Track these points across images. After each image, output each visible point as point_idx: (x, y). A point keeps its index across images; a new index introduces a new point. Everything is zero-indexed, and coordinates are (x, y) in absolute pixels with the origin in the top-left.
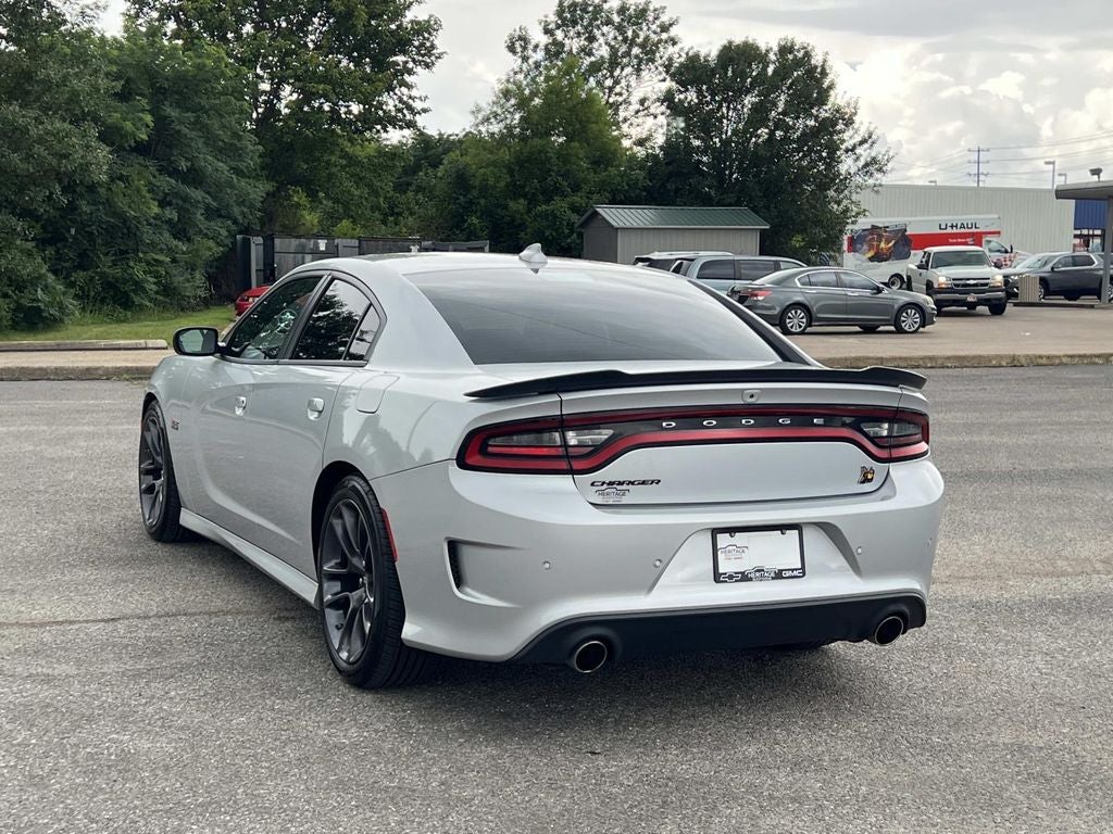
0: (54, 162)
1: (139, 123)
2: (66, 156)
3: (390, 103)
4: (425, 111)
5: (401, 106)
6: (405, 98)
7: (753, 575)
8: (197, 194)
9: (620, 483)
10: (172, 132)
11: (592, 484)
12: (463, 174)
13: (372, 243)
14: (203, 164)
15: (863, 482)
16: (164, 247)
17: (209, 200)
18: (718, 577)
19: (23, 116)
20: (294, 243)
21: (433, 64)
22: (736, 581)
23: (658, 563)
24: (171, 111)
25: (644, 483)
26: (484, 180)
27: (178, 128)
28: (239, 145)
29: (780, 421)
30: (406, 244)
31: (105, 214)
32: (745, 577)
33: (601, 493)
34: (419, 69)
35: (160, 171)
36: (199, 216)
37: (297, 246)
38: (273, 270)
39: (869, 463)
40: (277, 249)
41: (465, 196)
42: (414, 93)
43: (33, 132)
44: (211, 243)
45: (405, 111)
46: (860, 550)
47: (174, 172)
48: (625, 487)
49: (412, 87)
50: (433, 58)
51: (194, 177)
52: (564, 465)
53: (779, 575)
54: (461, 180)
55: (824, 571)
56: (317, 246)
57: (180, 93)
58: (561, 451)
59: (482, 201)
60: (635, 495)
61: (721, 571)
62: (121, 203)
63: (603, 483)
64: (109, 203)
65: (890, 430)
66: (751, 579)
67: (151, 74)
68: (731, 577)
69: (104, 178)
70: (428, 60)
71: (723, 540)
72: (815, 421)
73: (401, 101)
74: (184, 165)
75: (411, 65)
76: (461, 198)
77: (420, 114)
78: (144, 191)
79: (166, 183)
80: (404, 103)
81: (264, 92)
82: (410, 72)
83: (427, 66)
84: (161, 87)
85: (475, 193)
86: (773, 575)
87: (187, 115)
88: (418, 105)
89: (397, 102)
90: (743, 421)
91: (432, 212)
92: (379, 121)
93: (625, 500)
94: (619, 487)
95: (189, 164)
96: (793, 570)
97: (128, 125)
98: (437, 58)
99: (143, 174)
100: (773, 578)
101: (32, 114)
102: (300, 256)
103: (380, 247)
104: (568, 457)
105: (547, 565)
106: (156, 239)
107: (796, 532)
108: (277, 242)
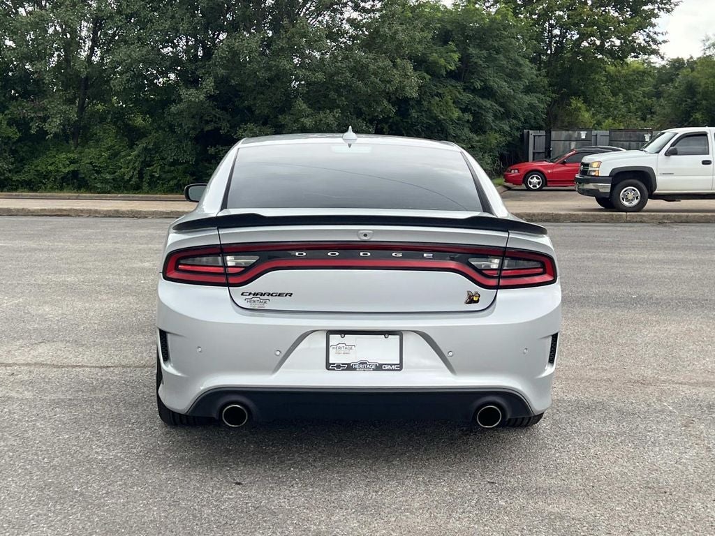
0: (383, 86)
1: (450, 59)
2: (389, 82)
3: (640, 37)
4: (664, 42)
5: (648, 39)
6: (651, 34)
7: (357, 366)
8: (487, 103)
9: (262, 294)
10: (472, 64)
11: (242, 294)
12: (691, 84)
13: (618, 133)
14: (492, 83)
15: (470, 303)
16: (465, 138)
17: (497, 107)
18: (329, 366)
19: (367, 58)
20: (564, 134)
21: (672, 10)
22: (343, 370)
23: (278, 353)
24: (472, 51)
25: (280, 295)
26: (706, 87)
27: (476, 60)
28: (519, 70)
29: (393, 254)
30: (642, 133)
31: (426, 118)
32: (349, 367)
33: (250, 301)
34: (662, 13)
35: (464, 90)
36: (490, 118)
37: (566, 136)
38: (549, 152)
39: (474, 288)
40: (552, 139)
41: (691, 99)
42: (656, 29)
43: (372, 67)
44: (497, 135)
45: (651, 43)
46: (450, 354)
47: (474, 91)
48: (266, 297)
49: (655, 26)
50: (673, 6)
51: (487, 92)
52: (223, 280)
53: (379, 367)
54: (691, 89)
55: (418, 368)
56: (579, 135)
57: (481, 39)
58: (221, 270)
59: (704, 102)
60: (273, 303)
61: (331, 362)
62: (436, 111)
63: (250, 294)
64: (429, 110)
65: (502, 264)
66: (355, 369)
67: (462, 28)
68: (338, 367)
69: (415, 95)
70: (669, 7)
71: (335, 339)
72: (425, 255)
73: (648, 36)
74: (478, 85)
75: (656, 11)
76: (689, 100)
77: (661, 44)
78: (450, 103)
79: (467, 97)
80: (650, 37)
81: (556, 36)
82: (656, 16)
83: (668, 11)
84: (468, 35)
85: (699, 97)
86: (374, 367)
87: (483, 52)
88: (660, 38)
89: (645, 37)
90: (361, 254)
91: (668, 110)
92: (633, 50)
93: (267, 307)
94: (262, 297)
95: (482, 84)
96: (391, 365)
97: (442, 61)
98: (675, 5)
99: (453, 91)
100: (374, 370)
101: (371, 56)
102: (568, 142)
103: (623, 136)
104: (226, 274)
105: (200, 349)
106: (459, 132)
107: (398, 337)
108: (553, 133)
